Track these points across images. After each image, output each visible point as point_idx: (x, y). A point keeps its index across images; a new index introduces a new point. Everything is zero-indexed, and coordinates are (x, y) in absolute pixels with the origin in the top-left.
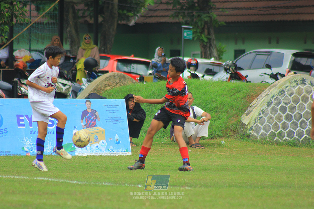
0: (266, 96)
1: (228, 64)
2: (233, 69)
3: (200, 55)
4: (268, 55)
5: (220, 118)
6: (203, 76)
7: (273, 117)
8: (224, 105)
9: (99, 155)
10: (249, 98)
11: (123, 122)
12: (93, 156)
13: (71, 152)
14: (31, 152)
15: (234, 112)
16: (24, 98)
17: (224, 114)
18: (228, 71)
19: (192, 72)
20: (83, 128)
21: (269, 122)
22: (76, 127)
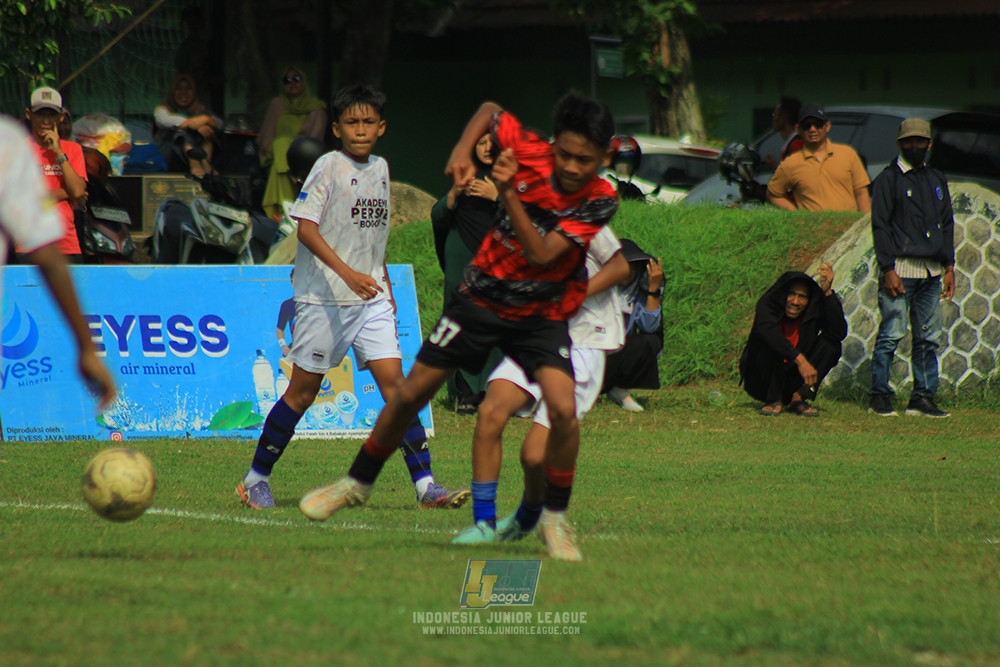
0: (847, 250)
1: (732, 152)
2: (749, 167)
3: (648, 127)
4: (857, 124)
5: (708, 319)
6: (656, 192)
7: (871, 316)
8: (718, 281)
9: (334, 437)
10: (797, 256)
11: (407, 335)
12: (317, 440)
13: (247, 428)
14: (126, 429)
15: (749, 301)
16: (103, 263)
17: (719, 307)
18: (733, 175)
19: (621, 179)
20: (284, 356)
21: (857, 333)
22: (263, 351)
